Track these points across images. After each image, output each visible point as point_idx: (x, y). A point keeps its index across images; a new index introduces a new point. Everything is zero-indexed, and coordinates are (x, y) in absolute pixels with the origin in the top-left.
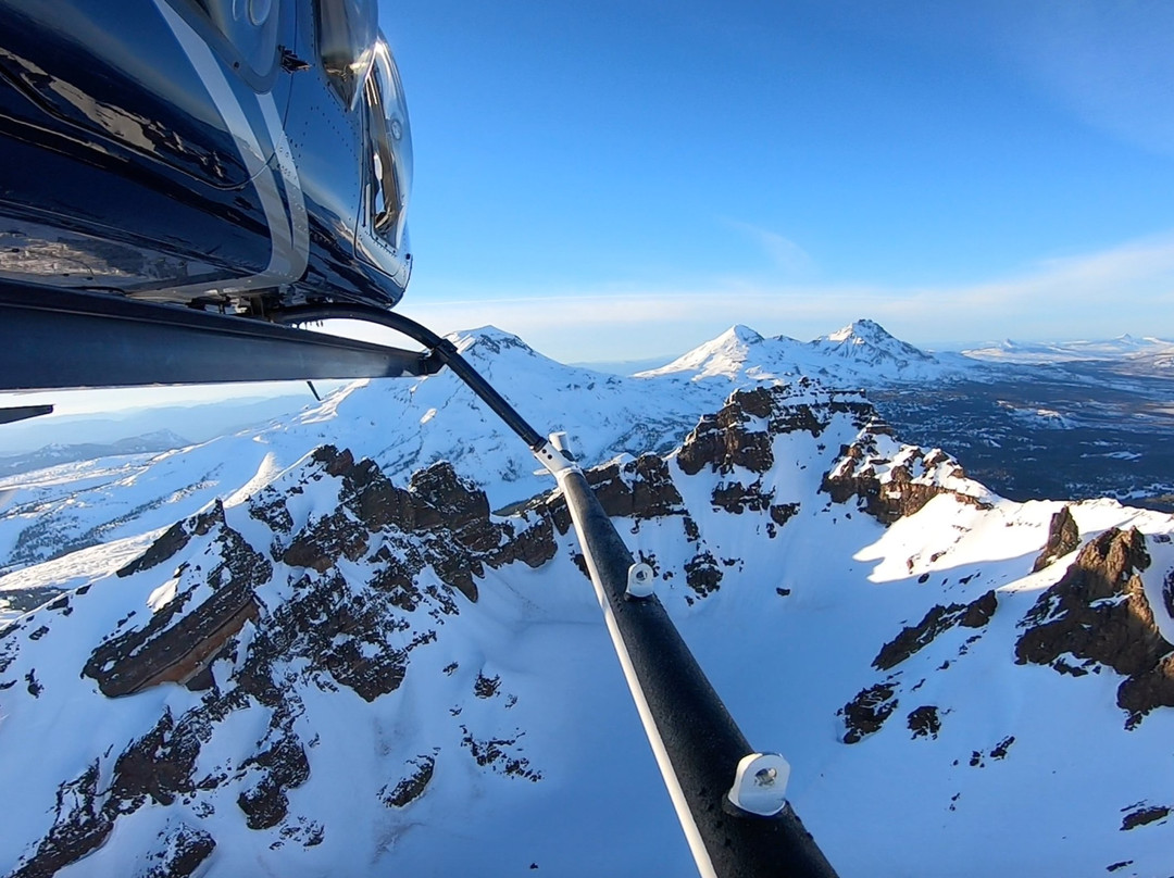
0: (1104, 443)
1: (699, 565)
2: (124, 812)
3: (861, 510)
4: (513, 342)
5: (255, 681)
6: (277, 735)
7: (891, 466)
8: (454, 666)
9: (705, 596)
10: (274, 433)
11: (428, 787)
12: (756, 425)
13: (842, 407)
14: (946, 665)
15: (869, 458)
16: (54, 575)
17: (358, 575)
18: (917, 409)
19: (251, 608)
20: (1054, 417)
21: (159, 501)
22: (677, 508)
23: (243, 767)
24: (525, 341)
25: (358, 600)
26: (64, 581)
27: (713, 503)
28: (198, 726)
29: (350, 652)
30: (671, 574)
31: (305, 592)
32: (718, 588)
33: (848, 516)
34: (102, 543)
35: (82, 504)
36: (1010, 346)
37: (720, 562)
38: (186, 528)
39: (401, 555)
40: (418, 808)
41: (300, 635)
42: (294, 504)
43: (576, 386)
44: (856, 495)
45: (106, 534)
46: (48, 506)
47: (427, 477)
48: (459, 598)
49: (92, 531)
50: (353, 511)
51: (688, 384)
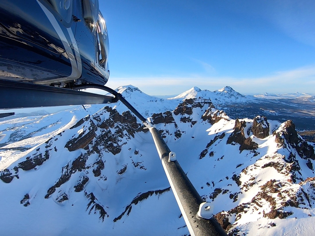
0: (284, 119)
1: (177, 132)
2: (73, 173)
3: (208, 122)
4: (136, 89)
5: (95, 149)
6: (100, 159)
7: (214, 114)
8: (130, 149)
9: (178, 138)
10: (75, 110)
11: (126, 171)
12: (189, 106)
13: (206, 103)
14: (216, 145)
15: (210, 112)
16: (21, 144)
17: (113, 130)
18: (239, 110)
19: (94, 135)
20: (274, 113)
21: (46, 127)
22: (173, 121)
23: (94, 164)
24: (139, 89)
25: (113, 135)
26: (24, 146)
27: (180, 121)
28: (86, 156)
29: (111, 145)
30: (172, 134)
31: (104, 133)
32: (181, 137)
33: (206, 123)
34: (32, 137)
35: (26, 127)
36: (267, 94)
37: (181, 132)
38: (84, 119)
39: (121, 127)
40: (124, 175)
41: (102, 141)
42: (101, 117)
43: (152, 101)
44: (207, 119)
45: (33, 135)
46: (17, 128)
47: (125, 113)
48: (131, 136)
49: (30, 134)
50: (112, 119)
51: (181, 101)
